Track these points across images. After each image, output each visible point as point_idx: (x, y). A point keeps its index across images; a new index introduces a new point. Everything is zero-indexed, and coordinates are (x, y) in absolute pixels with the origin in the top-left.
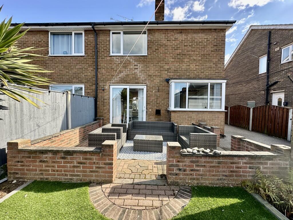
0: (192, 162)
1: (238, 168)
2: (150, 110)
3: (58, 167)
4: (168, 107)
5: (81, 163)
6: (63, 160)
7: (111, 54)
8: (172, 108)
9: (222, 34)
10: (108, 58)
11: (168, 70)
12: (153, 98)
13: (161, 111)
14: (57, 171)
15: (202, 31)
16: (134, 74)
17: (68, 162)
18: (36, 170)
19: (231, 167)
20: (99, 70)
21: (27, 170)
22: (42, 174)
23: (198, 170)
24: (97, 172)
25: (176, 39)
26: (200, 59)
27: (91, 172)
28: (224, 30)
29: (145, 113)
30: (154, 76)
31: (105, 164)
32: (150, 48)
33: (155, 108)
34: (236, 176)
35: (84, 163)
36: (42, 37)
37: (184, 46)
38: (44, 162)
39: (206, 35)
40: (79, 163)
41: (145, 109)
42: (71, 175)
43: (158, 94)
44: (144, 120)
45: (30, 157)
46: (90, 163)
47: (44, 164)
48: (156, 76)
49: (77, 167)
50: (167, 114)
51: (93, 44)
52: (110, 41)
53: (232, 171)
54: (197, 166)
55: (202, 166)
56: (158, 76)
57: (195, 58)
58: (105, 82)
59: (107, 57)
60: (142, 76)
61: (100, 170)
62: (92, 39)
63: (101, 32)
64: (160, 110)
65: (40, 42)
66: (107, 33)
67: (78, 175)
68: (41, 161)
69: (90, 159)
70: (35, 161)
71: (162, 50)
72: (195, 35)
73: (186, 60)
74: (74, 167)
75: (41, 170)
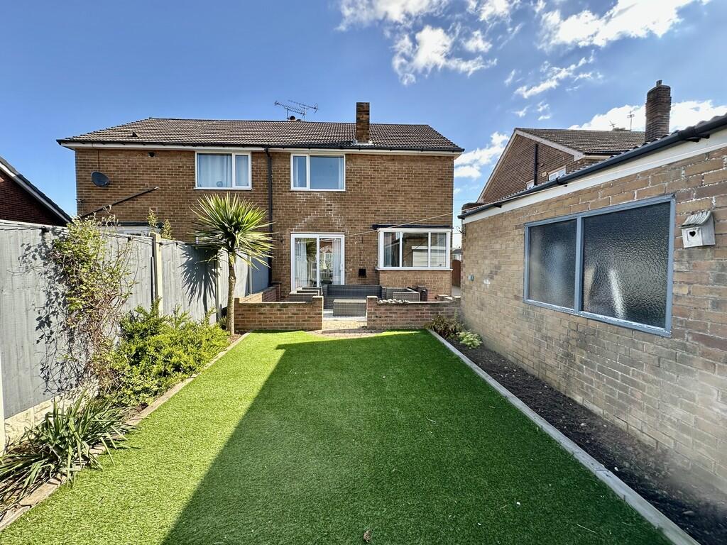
0: (386, 310)
1: (421, 313)
2: (351, 270)
3: (275, 318)
4: (377, 265)
5: (295, 314)
6: (279, 312)
7: (293, 188)
8: (381, 266)
9: (450, 163)
10: (288, 194)
11: (375, 212)
12: (355, 253)
13: (367, 272)
14: (274, 321)
15: (422, 159)
16: (327, 218)
17: (284, 314)
18: (255, 321)
19: (416, 313)
20: (274, 211)
21: (247, 321)
22: (260, 324)
23: (391, 317)
24: (309, 321)
25: (386, 169)
26: (420, 197)
27: (304, 321)
28: (451, 159)
29: (343, 274)
30: (355, 220)
31: (315, 314)
32: (350, 180)
33: (358, 267)
34: (421, 320)
35: (298, 314)
36: (184, 159)
37: (398, 179)
38: (262, 314)
39: (428, 164)
40: (293, 314)
41: (343, 268)
42: (287, 325)
43: (362, 246)
44: (343, 283)
45: (250, 310)
46: (303, 314)
47: (262, 316)
48: (358, 220)
49: (291, 317)
50: (374, 274)
51: (265, 173)
52: (290, 169)
53: (417, 317)
54: (391, 313)
55: (394, 313)
56: (362, 220)
57: (413, 196)
58: (284, 230)
59: (286, 192)
60: (338, 222)
61: (311, 319)
62: (263, 165)
63: (276, 155)
64: (365, 270)
65: (181, 167)
66: (286, 158)
67: (292, 324)
68: (260, 314)
69: (303, 310)
70: (255, 314)
71: (366, 183)
72: (412, 164)
73: (400, 199)
74: (289, 317)
75: (260, 321)
